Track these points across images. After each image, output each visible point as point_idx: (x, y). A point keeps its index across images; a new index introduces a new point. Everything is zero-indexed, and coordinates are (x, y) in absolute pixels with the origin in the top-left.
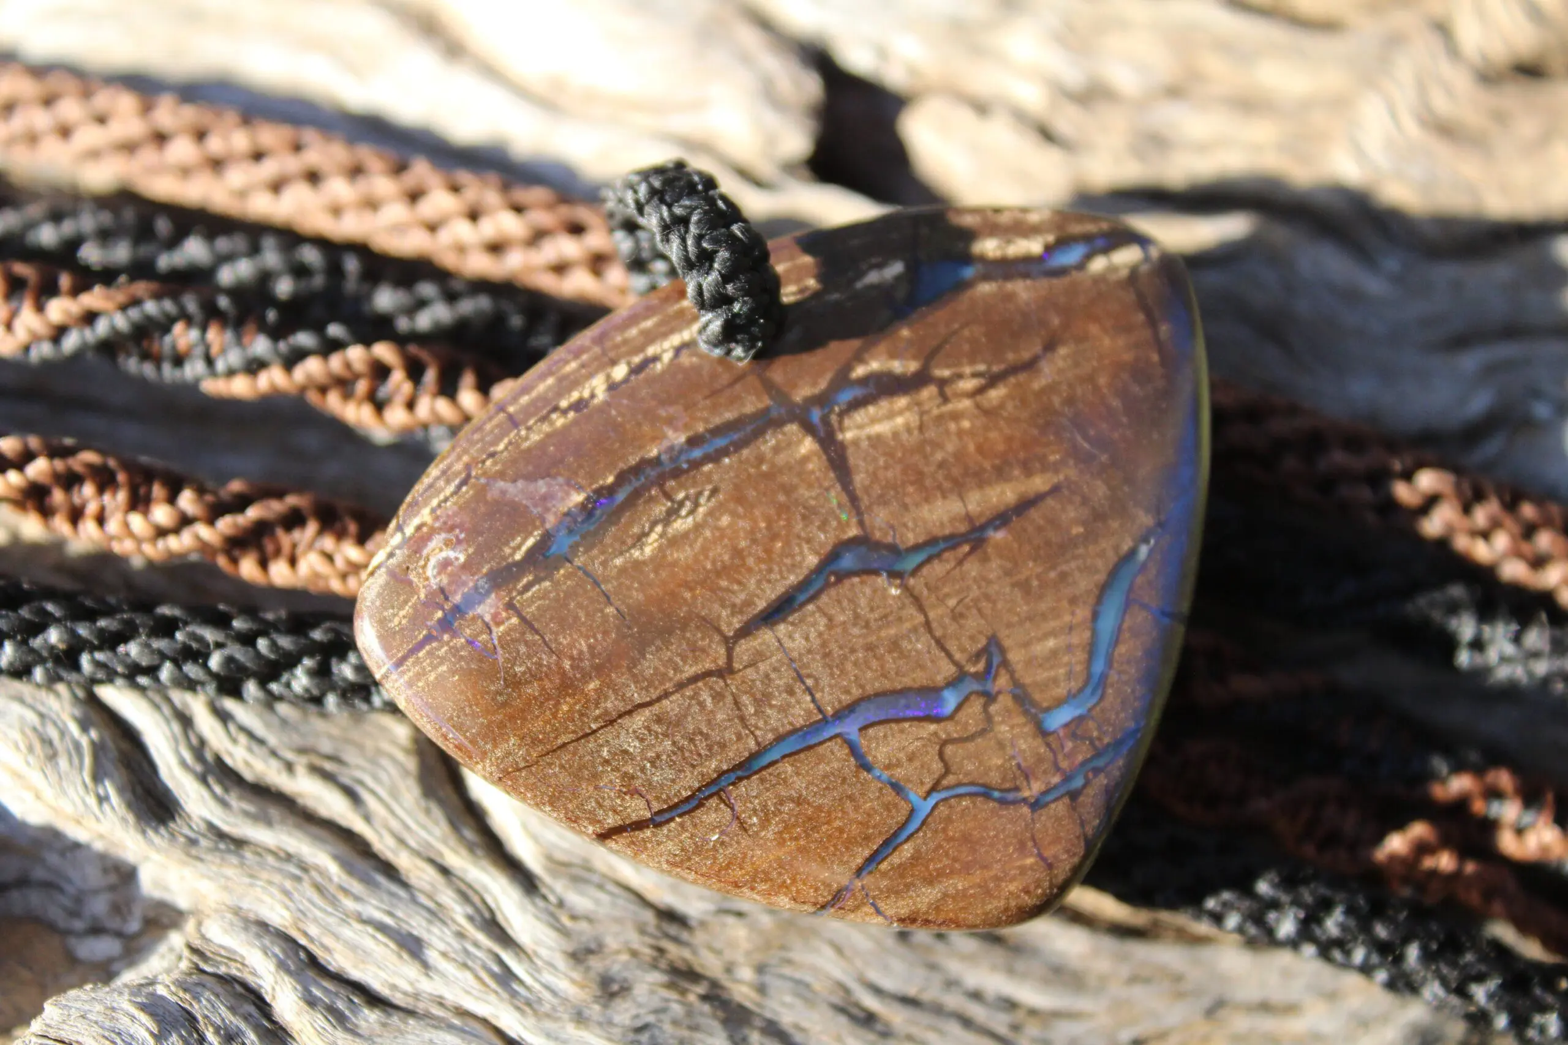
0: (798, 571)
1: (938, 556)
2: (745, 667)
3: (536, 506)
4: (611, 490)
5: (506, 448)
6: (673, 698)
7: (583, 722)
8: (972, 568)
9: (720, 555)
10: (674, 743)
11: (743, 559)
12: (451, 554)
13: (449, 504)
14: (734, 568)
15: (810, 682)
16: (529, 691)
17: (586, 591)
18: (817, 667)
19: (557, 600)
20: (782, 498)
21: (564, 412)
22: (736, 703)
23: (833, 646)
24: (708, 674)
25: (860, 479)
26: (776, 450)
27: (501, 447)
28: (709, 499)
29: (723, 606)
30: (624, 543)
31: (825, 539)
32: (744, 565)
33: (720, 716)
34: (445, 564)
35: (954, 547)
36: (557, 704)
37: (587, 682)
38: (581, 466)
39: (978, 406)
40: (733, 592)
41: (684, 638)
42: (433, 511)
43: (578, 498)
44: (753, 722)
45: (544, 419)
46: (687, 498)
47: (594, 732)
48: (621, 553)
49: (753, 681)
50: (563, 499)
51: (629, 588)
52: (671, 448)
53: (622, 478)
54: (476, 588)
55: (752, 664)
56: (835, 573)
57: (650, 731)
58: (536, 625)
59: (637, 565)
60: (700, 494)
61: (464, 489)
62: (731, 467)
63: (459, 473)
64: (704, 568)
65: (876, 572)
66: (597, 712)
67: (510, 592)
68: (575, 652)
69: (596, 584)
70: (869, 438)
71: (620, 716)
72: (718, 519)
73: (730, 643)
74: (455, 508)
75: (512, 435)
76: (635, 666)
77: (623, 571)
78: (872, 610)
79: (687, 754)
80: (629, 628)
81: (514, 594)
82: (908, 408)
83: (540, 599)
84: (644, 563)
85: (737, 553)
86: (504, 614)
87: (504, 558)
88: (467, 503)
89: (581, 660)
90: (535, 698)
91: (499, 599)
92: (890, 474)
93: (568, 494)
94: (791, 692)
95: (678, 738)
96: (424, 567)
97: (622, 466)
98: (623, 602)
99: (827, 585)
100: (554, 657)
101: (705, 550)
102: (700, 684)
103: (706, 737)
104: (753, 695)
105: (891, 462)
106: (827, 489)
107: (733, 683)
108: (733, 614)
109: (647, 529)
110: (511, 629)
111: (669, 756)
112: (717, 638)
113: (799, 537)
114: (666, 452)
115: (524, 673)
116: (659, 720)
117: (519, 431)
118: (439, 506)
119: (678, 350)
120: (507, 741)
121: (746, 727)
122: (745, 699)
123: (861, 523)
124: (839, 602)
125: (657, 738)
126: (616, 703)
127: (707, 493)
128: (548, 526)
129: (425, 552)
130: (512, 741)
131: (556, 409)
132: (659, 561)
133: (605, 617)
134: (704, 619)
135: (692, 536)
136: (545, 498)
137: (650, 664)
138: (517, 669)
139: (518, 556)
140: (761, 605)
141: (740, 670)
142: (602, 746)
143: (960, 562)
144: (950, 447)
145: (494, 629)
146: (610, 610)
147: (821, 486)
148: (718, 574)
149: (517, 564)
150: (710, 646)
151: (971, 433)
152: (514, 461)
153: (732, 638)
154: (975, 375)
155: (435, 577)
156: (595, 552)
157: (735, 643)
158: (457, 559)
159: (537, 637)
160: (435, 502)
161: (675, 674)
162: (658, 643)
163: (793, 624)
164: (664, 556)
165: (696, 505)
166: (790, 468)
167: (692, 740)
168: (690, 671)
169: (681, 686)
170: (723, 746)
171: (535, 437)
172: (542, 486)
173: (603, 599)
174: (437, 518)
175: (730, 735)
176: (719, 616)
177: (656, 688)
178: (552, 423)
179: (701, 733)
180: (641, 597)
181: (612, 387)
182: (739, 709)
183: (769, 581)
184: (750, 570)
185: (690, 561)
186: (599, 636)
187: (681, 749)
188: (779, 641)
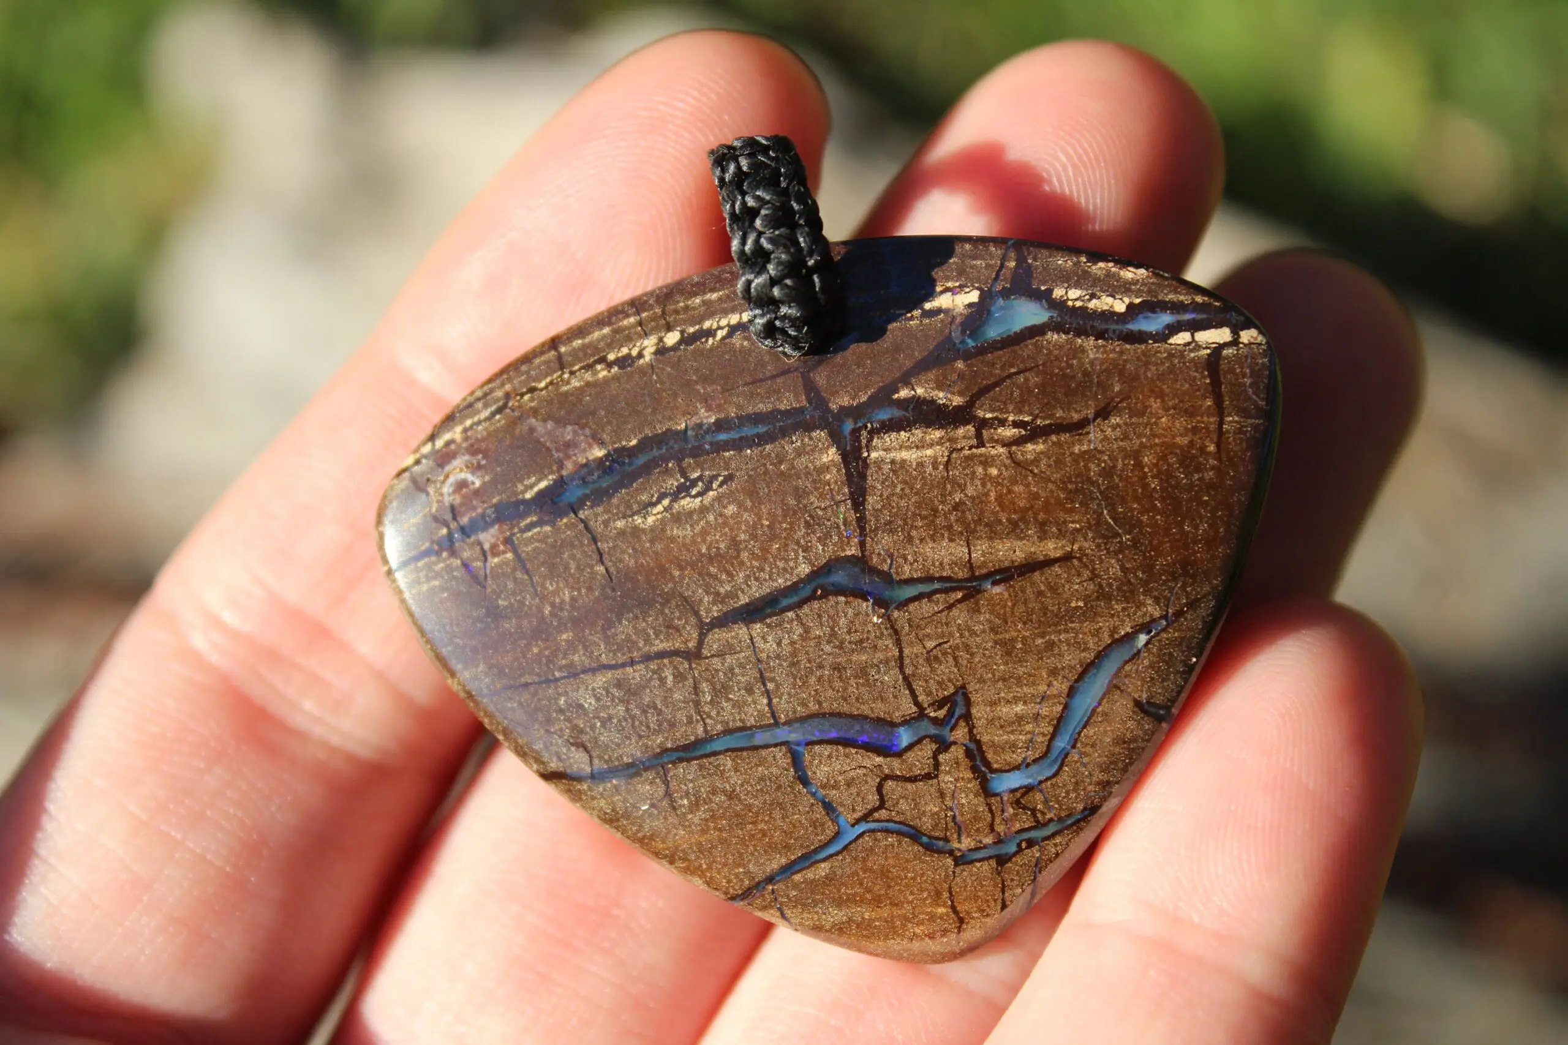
0: (788, 576)
1: (929, 595)
2: (713, 656)
3: (558, 450)
4: (632, 452)
5: (546, 387)
6: (638, 667)
7: (549, 667)
8: (960, 615)
9: (717, 542)
10: (627, 710)
11: (738, 551)
12: (470, 477)
13: (480, 428)
14: (728, 559)
15: (770, 686)
16: (507, 626)
17: (582, 545)
18: (780, 673)
19: (554, 547)
20: (792, 502)
21: (610, 365)
22: (696, 688)
23: (803, 658)
24: (676, 653)
25: (872, 501)
26: (799, 453)
27: (542, 385)
28: (721, 486)
29: (707, 593)
30: (629, 507)
31: (822, 553)
32: (738, 556)
33: (677, 696)
34: (462, 485)
35: (946, 591)
36: (529, 646)
37: (560, 632)
38: (609, 422)
39: (1011, 455)
40: (721, 582)
41: (662, 612)
42: (465, 430)
43: (599, 453)
44: (707, 710)
45: (589, 367)
46: (700, 478)
47: (557, 680)
48: (624, 517)
49: (717, 671)
50: (585, 450)
51: (623, 552)
52: (700, 426)
53: (644, 445)
54: (483, 516)
55: (720, 655)
56: (822, 587)
57: (608, 692)
58: (528, 566)
59: (636, 531)
60: (715, 477)
61: (498, 417)
62: (751, 458)
63: (498, 400)
64: (699, 551)
65: (864, 596)
66: (564, 662)
67: (512, 528)
68: (557, 600)
69: (595, 540)
70: (893, 462)
71: (584, 672)
72: (725, 507)
73: (704, 629)
74: (485, 433)
75: (555, 376)
76: (609, 629)
77: (622, 533)
78: (849, 632)
79: (637, 723)
80: (613, 590)
81: (516, 530)
82: (940, 442)
83: (539, 541)
84: (643, 531)
85: (734, 543)
86: (502, 547)
87: (516, 494)
88: (496, 431)
89: (562, 609)
90: (511, 634)
91: (501, 531)
92: (903, 503)
93: (590, 446)
94: (750, 691)
95: (632, 706)
96: (443, 482)
97: (648, 432)
98: (615, 564)
99: (812, 598)
100: (537, 600)
101: (704, 533)
102: (666, 661)
103: (660, 713)
104: (713, 684)
105: (907, 491)
106: (837, 504)
107: (698, 668)
108: (714, 603)
109: (654, 499)
110: (506, 563)
111: (619, 721)
112: (693, 620)
113: (798, 543)
114: (693, 429)
115: (506, 608)
116: (619, 685)
117: (563, 373)
118: (471, 427)
119: (733, 329)
120: (477, 667)
121: (699, 713)
122: (705, 687)
123: (862, 544)
124: (820, 616)
125: (613, 700)
126: (583, 658)
127: (721, 479)
128: (564, 473)
129: (448, 468)
130: (481, 667)
131: (602, 360)
132: (658, 533)
133: (593, 573)
134: (685, 599)
135: (695, 517)
136: (568, 445)
137: (624, 628)
138: (500, 602)
139: (528, 495)
140: (744, 600)
141: (707, 658)
142: (560, 695)
143: (950, 607)
144: (970, 491)
145: (489, 558)
146: (600, 569)
147: (833, 498)
148: (711, 560)
149: (524, 502)
150: (684, 628)
151: (996, 482)
152: (550, 402)
153: (707, 624)
154: (1016, 424)
155: (449, 495)
156: (600, 509)
157: (708, 630)
158: (473, 483)
159: (526, 577)
160: (468, 423)
161: (645, 645)
162: (637, 611)
163: (769, 626)
164: (663, 530)
165: (708, 488)
166: (808, 474)
167: (645, 712)
168: (660, 646)
169: (647, 658)
170: (672, 725)
171: (575, 383)
172: (568, 433)
173: (596, 556)
174: (466, 439)
175: (681, 716)
176: (701, 600)
177: (623, 654)
178: (595, 373)
179: (655, 708)
180: (632, 563)
181: (661, 351)
182: (697, 694)
183: (756, 579)
184: (742, 563)
185: (688, 541)
186: (583, 591)
187: (633, 718)
188: (751, 639)
